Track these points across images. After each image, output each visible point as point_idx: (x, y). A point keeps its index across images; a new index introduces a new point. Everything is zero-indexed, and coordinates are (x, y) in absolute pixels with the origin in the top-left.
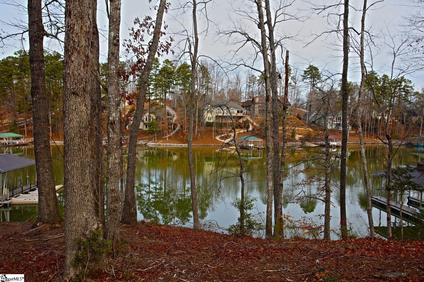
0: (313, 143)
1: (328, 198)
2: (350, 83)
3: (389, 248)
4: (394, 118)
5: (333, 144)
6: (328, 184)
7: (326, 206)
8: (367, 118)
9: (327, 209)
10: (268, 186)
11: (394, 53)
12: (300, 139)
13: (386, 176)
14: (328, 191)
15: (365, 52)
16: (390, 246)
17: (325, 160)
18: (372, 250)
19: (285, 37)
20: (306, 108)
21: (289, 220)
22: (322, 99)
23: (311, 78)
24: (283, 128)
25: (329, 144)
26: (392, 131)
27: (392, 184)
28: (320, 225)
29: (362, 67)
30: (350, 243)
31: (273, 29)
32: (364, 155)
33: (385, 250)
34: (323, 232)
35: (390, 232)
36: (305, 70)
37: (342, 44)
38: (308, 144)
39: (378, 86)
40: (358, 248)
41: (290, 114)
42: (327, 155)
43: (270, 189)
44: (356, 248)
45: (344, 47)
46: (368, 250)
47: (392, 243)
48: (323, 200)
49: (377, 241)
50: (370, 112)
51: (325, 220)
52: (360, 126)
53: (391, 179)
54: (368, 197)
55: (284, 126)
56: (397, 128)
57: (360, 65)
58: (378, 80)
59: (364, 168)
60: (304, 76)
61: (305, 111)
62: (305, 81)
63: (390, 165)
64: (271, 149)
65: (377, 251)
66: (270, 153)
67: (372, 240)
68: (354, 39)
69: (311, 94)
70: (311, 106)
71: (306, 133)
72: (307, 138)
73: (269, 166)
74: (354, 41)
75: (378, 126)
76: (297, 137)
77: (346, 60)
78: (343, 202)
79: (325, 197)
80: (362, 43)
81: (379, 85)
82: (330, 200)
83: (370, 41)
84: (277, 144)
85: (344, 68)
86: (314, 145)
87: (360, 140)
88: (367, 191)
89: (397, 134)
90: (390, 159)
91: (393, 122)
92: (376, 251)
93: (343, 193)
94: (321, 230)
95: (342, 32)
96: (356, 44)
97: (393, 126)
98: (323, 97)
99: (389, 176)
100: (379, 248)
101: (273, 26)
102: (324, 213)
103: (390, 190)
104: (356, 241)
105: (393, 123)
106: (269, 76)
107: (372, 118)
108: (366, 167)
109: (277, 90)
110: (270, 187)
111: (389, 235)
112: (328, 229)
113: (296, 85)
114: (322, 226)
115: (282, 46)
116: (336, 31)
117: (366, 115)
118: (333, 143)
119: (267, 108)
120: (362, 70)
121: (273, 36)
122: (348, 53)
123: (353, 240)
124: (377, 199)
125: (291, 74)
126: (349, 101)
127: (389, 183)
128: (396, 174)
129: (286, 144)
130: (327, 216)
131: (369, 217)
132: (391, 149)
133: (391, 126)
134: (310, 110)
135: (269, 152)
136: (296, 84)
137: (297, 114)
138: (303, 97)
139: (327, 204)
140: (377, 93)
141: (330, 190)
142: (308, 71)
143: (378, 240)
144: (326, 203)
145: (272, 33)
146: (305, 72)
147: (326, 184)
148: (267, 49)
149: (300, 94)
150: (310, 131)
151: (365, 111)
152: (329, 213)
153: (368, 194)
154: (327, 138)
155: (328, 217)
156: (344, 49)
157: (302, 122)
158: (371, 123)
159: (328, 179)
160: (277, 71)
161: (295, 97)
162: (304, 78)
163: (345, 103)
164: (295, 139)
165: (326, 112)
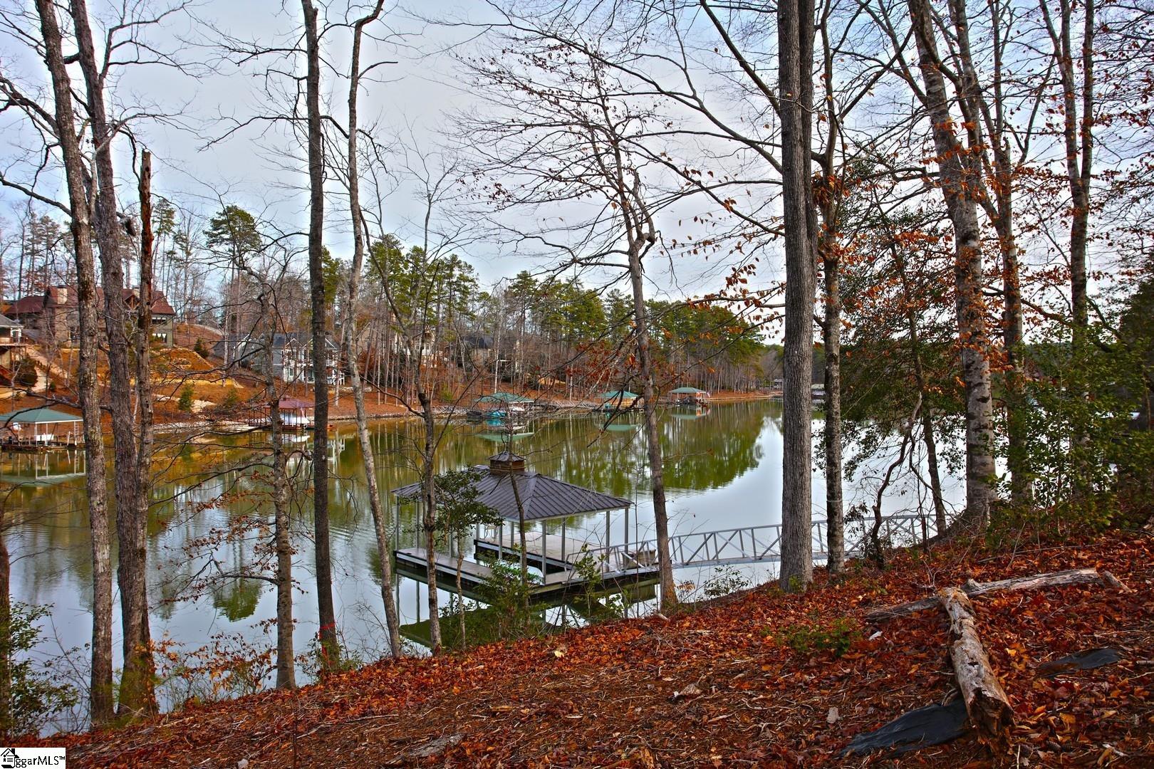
0: (245, 423)
1: (284, 570)
2: (337, 263)
3: (429, 678)
4: (441, 353)
5: (299, 422)
6: (283, 533)
7: (279, 593)
8: (381, 353)
9: (284, 603)
10: (96, 562)
11: (429, 196)
12: (206, 411)
13: (423, 496)
14: (284, 553)
15: (361, 184)
16: (430, 672)
17: (273, 467)
18: (390, 693)
19: (143, 111)
20: (222, 326)
21: (169, 655)
22: (259, 298)
23: (233, 240)
24: (141, 383)
25: (280, 422)
26: (437, 385)
27: (436, 515)
28: (264, 650)
29: (354, 220)
30: (335, 685)
31: (101, 82)
32: (367, 447)
33: (420, 685)
34: (275, 667)
35: (437, 633)
36: (216, 217)
37: (306, 157)
38: (229, 425)
39: (402, 275)
40: (356, 697)
41: (175, 341)
42: (278, 453)
43: (101, 570)
44: (349, 698)
45: (311, 164)
46: (380, 694)
47: (435, 662)
48: (271, 580)
49: (403, 666)
50: (387, 339)
51: (279, 633)
52: (356, 372)
53: (433, 503)
54: (382, 554)
55: (143, 375)
56: (447, 378)
57: (349, 215)
58: (402, 258)
59: (369, 480)
60: (211, 235)
61: (219, 332)
62: (215, 247)
63: (430, 466)
64: (101, 447)
65: (400, 691)
66: (99, 460)
67: (392, 666)
68: (335, 146)
69: (234, 284)
70: (234, 318)
71: (224, 393)
72: (228, 408)
73: (97, 500)
74: (336, 153)
75: (408, 373)
76: (198, 405)
77: (318, 198)
78: (323, 576)
79: (277, 568)
80: (352, 159)
81: (405, 272)
82: (289, 576)
83: (373, 158)
84: (124, 429)
85: (312, 219)
86: (247, 428)
87: (357, 408)
88: (379, 541)
89: (448, 391)
90: (430, 452)
91: (440, 362)
92: (398, 691)
93: (323, 552)
94: (269, 663)
95: (305, 124)
96: (339, 159)
97: (440, 372)
98: (262, 295)
99: (429, 496)
100: (406, 683)
101: (99, 71)
102: (275, 615)
103: (434, 529)
104: (352, 676)
105: (439, 364)
106: (85, 221)
107: (392, 352)
108: (373, 478)
109: (119, 268)
110: (101, 565)
111: (435, 641)
112: (288, 657)
113: (191, 257)
114: (270, 650)
115: (132, 138)
116: (288, 119)
117: (379, 345)
118: (299, 419)
119: (82, 319)
120: (355, 228)
121: (101, 102)
122: (321, 183)
123: (344, 677)
124: (408, 555)
125: (173, 224)
126: (337, 308)
127: (429, 512)
128: (445, 489)
129: (151, 430)
130: (284, 621)
131: (386, 607)
132: (430, 428)
133: (436, 373)
134: (233, 331)
135: (95, 455)
136: (188, 254)
137: (194, 341)
138: (212, 294)
139: (284, 588)
140: (402, 290)
141: (288, 548)
142: (223, 222)
143: (405, 663)
144: (279, 586)
145: (99, 95)
146: (216, 225)
147: (277, 534)
148: (79, 139)
149: (201, 284)
150: (236, 390)
151: (375, 336)
152: (289, 612)
153: (381, 548)
154: (275, 405)
155: (286, 624)
156: (310, 169)
157: (212, 363)
158: (390, 366)
159: (284, 519)
160: (118, 209)
161: (189, 292)
162: (214, 239)
163: (319, 313)
164: (191, 411)
165: (270, 334)
